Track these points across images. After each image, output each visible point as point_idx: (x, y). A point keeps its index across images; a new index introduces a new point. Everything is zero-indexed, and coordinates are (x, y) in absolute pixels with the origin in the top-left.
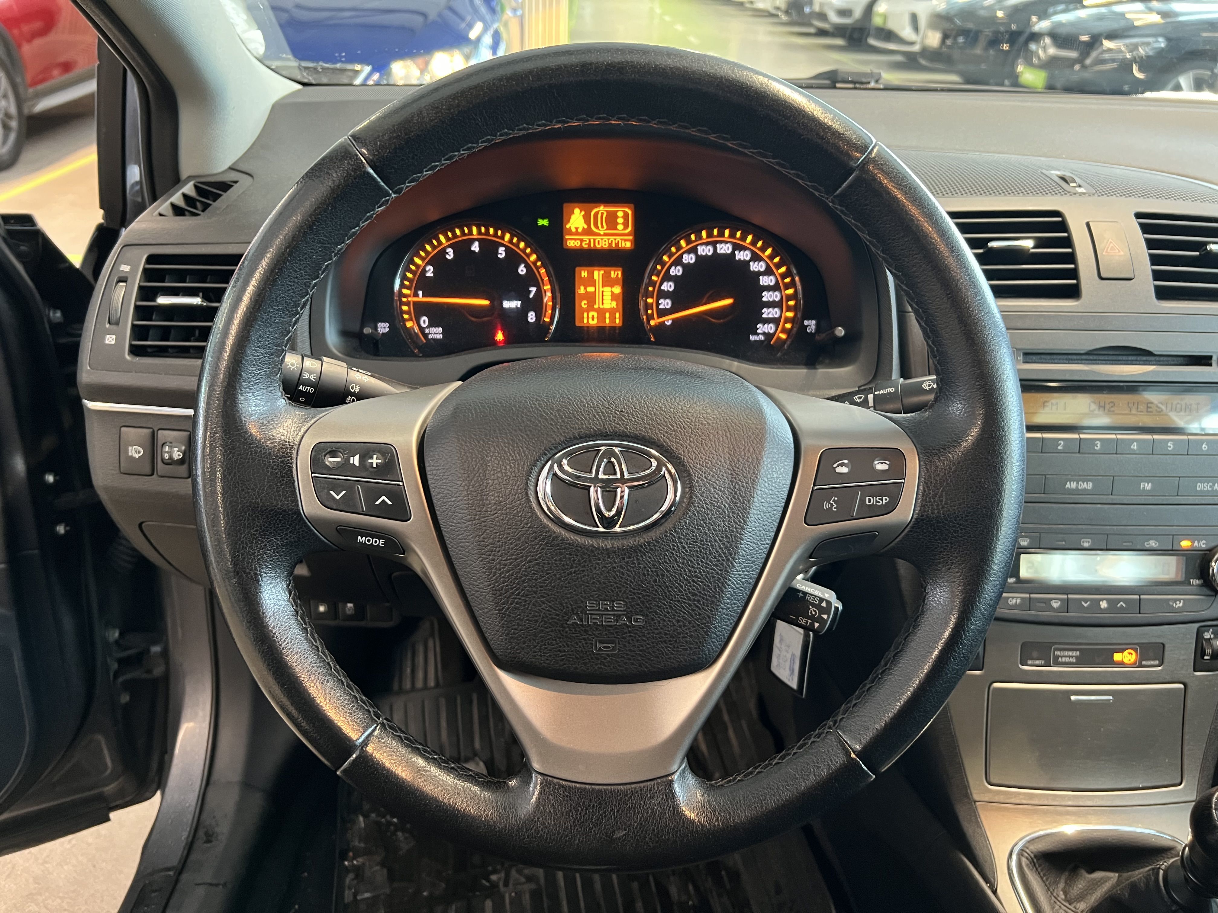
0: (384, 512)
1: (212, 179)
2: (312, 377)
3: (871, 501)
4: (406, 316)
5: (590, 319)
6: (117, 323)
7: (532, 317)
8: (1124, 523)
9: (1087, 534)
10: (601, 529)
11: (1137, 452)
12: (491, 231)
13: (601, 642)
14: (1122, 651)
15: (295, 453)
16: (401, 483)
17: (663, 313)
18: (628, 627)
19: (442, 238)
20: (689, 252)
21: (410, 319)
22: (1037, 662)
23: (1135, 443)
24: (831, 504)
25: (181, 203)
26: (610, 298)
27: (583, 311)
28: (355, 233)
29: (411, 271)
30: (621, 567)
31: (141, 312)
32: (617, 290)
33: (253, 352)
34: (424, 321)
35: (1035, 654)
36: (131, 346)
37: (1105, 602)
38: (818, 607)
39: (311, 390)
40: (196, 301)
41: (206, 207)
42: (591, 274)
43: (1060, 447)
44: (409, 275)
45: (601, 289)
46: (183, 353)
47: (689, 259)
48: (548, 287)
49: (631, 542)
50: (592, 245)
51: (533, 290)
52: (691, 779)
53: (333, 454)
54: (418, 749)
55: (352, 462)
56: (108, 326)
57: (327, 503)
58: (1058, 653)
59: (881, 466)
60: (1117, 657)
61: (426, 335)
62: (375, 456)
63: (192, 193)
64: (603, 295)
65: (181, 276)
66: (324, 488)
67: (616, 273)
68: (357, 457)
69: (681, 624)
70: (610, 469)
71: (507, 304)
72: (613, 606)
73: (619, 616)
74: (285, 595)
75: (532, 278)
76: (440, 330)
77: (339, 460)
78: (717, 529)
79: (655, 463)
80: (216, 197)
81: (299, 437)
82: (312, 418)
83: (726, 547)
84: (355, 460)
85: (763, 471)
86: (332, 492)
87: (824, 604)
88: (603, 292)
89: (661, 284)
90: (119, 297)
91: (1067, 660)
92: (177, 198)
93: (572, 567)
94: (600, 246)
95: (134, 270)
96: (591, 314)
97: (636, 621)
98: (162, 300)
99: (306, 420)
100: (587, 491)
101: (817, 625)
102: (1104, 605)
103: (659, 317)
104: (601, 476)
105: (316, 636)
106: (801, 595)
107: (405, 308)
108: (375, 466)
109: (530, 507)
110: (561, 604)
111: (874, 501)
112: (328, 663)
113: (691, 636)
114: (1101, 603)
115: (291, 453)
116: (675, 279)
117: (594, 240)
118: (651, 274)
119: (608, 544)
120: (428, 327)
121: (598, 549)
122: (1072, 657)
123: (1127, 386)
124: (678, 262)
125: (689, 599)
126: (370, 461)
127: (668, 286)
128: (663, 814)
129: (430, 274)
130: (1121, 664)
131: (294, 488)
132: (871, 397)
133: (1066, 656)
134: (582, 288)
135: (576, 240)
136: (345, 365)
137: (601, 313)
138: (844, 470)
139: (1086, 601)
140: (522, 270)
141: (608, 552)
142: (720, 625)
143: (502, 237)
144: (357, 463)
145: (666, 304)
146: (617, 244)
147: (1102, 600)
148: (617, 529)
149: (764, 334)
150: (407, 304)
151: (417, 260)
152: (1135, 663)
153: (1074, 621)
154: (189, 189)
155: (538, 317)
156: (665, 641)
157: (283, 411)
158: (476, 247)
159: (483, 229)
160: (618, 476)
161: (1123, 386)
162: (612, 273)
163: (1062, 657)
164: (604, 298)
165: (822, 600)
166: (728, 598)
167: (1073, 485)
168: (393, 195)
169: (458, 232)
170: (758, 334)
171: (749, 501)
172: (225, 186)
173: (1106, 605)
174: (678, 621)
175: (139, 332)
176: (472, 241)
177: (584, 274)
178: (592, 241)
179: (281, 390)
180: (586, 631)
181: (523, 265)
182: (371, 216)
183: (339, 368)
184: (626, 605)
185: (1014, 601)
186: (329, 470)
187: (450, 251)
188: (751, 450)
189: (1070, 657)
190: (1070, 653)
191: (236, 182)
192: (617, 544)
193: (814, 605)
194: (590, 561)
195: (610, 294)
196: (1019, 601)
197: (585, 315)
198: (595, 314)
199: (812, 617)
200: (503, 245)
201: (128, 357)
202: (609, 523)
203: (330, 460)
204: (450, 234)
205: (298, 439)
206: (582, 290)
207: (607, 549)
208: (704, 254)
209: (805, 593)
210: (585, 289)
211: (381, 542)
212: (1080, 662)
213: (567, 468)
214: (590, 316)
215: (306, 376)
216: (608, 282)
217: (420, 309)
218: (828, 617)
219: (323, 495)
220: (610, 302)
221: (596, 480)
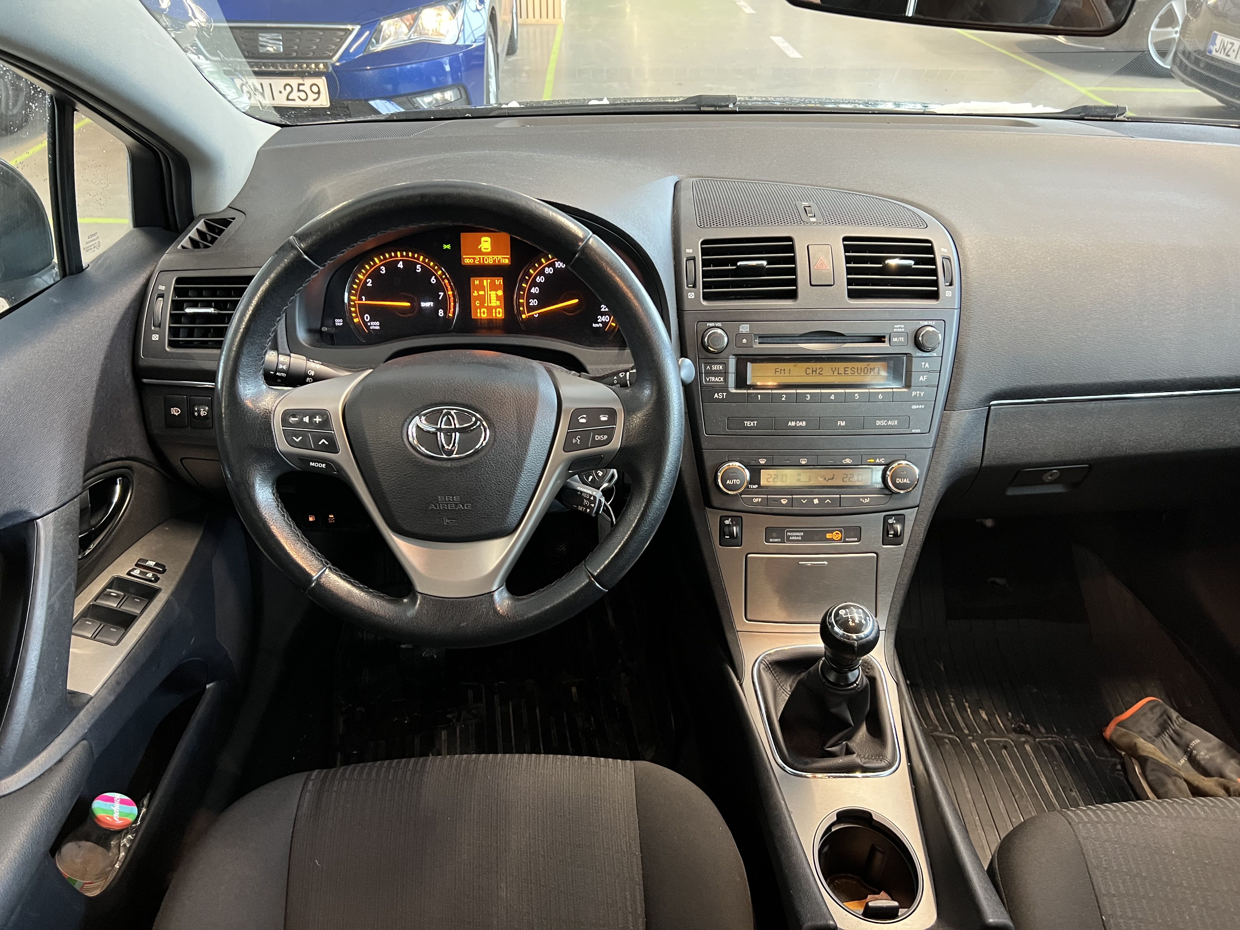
0: (324, 448)
1: (217, 217)
2: (285, 367)
3: (597, 437)
4: (354, 315)
5: (481, 314)
6: (159, 326)
7: (441, 313)
8: (828, 448)
9: (804, 456)
10: (445, 456)
11: (835, 401)
12: (410, 254)
13: (448, 519)
14: (832, 532)
15: (272, 416)
16: (333, 432)
17: (531, 309)
18: (463, 510)
19: (376, 260)
20: (548, 266)
21: (357, 317)
22: (776, 540)
23: (833, 395)
24: (577, 440)
25: (197, 237)
26: (495, 298)
27: (477, 308)
28: (301, 290)
29: (356, 283)
30: (457, 477)
31: (174, 318)
32: (500, 293)
33: (244, 360)
34: (367, 317)
35: (774, 535)
36: (169, 341)
37: (817, 499)
38: (589, 500)
39: (284, 375)
40: (211, 310)
41: (213, 240)
42: (481, 283)
43: (783, 399)
44: (355, 286)
45: (489, 293)
46: (203, 345)
47: (549, 271)
48: (450, 293)
49: (462, 463)
50: (482, 262)
51: (442, 294)
52: (506, 594)
53: (294, 416)
54: (350, 581)
55: (304, 420)
56: (153, 328)
57: (292, 444)
58: (789, 534)
59: (604, 418)
60: (828, 536)
61: (368, 327)
62: (317, 417)
63: (204, 229)
64: (490, 297)
65: (199, 292)
66: (289, 435)
67: (499, 281)
68: (308, 417)
69: (492, 508)
70: (448, 422)
71: (423, 304)
72: (453, 499)
73: (457, 504)
74: (271, 496)
75: (439, 286)
76: (378, 323)
77: (297, 419)
78: (510, 455)
79: (474, 419)
80: (221, 232)
81: (275, 407)
82: (282, 395)
83: (516, 465)
84: (306, 419)
85: (536, 422)
86: (294, 438)
87: (592, 498)
88: (490, 294)
89: (530, 289)
90: (159, 308)
91: (796, 538)
92: (193, 233)
93: (429, 478)
94: (487, 263)
95: (168, 288)
96: (482, 310)
97: (467, 506)
98: (188, 310)
99: (278, 397)
100: (435, 435)
101: (588, 510)
102: (816, 501)
103: (528, 313)
104: (443, 426)
105: (290, 519)
106: (579, 493)
107: (353, 309)
108: (318, 422)
109: (404, 444)
110: (424, 498)
111: (599, 438)
112: (298, 534)
113: (499, 515)
114: (814, 500)
115: (270, 416)
116: (539, 285)
117: (483, 258)
118: (521, 282)
119: (449, 464)
120: (370, 321)
121: (443, 467)
122: (799, 536)
123: (827, 357)
124: (541, 273)
125: (496, 494)
126: (315, 420)
127: (535, 290)
128: (488, 613)
129: (369, 285)
130: (832, 540)
131: (273, 436)
132: (628, 374)
133: (795, 536)
134: (476, 292)
135: (470, 258)
136: (305, 358)
137: (490, 309)
138: (584, 421)
139: (804, 499)
140: (433, 280)
141: (449, 469)
142: (516, 508)
143: (418, 259)
144: (308, 421)
145: (534, 302)
146: (499, 261)
147: (815, 498)
148: (454, 456)
149: (602, 322)
150: (354, 306)
151: (360, 276)
152: (841, 540)
153: (797, 512)
154: (200, 225)
155: (445, 313)
156: (484, 518)
157: (265, 392)
158: (401, 265)
159: (404, 253)
160: (453, 427)
161: (824, 358)
162: (496, 281)
163: (792, 536)
164: (491, 298)
165: (591, 496)
166: (519, 493)
167: (793, 424)
168: (321, 268)
169: (387, 256)
170: (598, 323)
171: (528, 440)
172: (226, 222)
173: (818, 502)
174: (491, 506)
175: (174, 332)
176: (398, 261)
177: (477, 282)
178: (481, 259)
179: (263, 379)
180: (439, 513)
181: (434, 277)
182: (309, 280)
183: (301, 360)
184: (461, 498)
185: (757, 500)
186: (291, 425)
187: (383, 268)
188: (530, 410)
189: (797, 536)
190: (797, 534)
191: (234, 219)
192: (455, 464)
193: (586, 499)
194: (439, 474)
195: (495, 296)
196: (760, 500)
197: (479, 311)
198: (485, 310)
199: (585, 506)
200: (419, 264)
201: (168, 349)
202: (450, 452)
203: (292, 420)
204: (382, 257)
205: (274, 408)
206: (475, 294)
207: (448, 468)
208: (559, 267)
209: (582, 492)
210: (478, 293)
211: (324, 466)
212: (804, 539)
213: (424, 422)
214: (482, 311)
215: (281, 367)
216: (493, 288)
217: (364, 308)
218: (595, 506)
219: (289, 439)
220: (495, 301)
221: (440, 430)
